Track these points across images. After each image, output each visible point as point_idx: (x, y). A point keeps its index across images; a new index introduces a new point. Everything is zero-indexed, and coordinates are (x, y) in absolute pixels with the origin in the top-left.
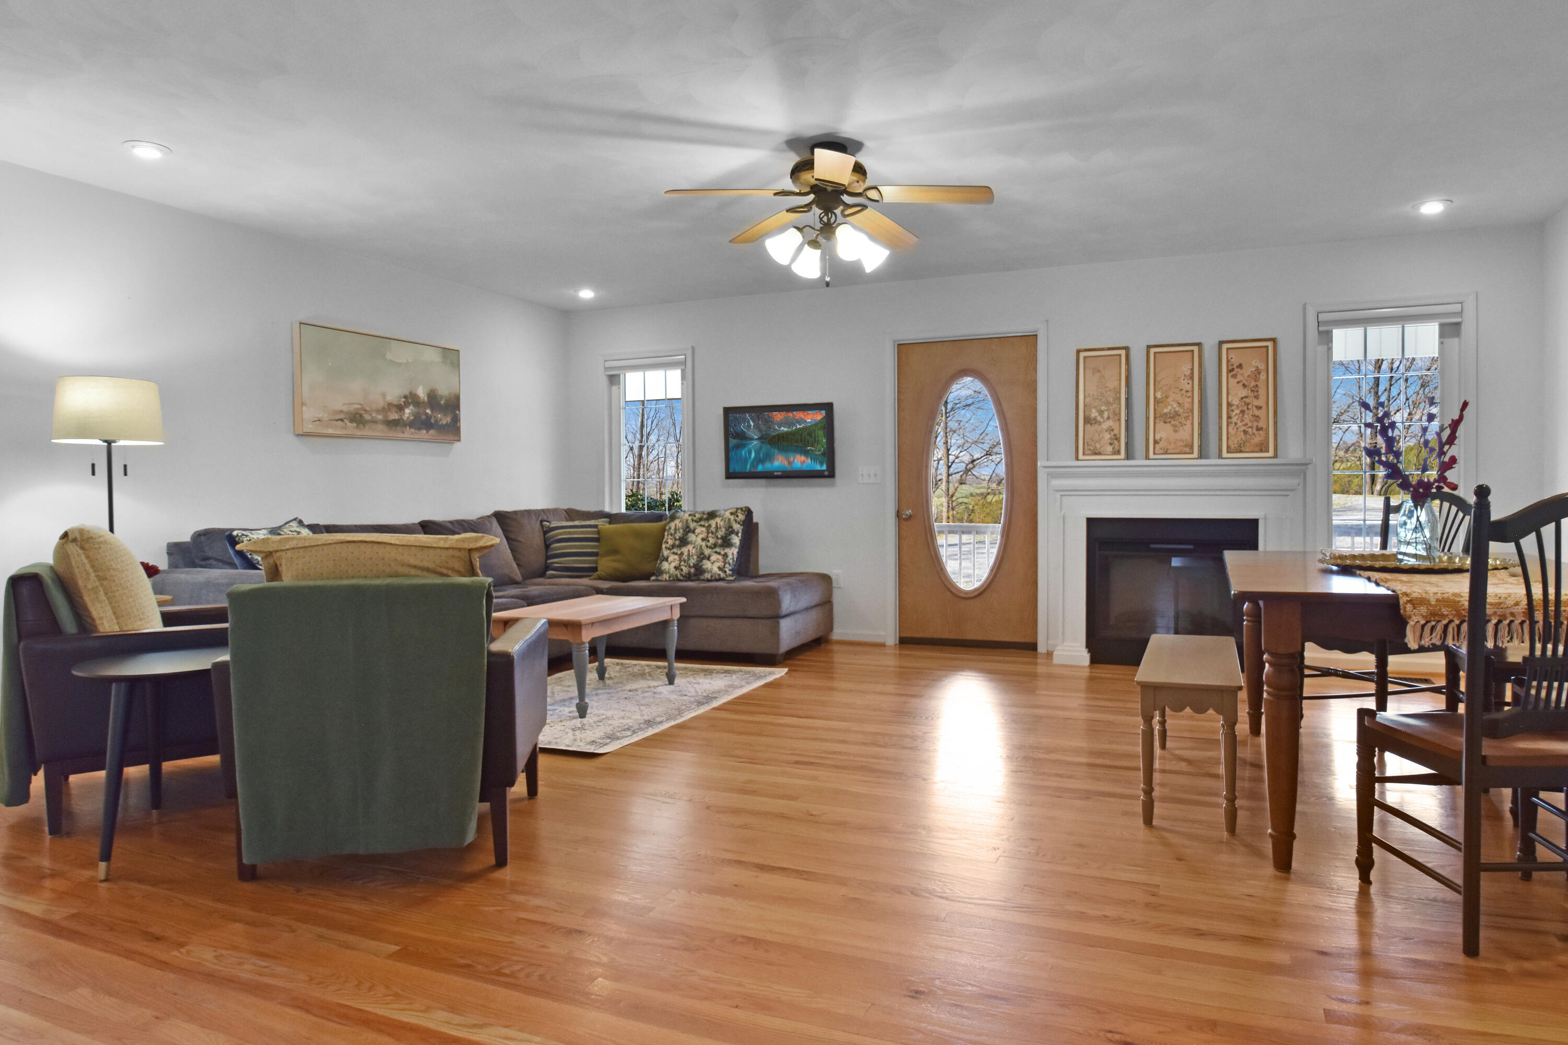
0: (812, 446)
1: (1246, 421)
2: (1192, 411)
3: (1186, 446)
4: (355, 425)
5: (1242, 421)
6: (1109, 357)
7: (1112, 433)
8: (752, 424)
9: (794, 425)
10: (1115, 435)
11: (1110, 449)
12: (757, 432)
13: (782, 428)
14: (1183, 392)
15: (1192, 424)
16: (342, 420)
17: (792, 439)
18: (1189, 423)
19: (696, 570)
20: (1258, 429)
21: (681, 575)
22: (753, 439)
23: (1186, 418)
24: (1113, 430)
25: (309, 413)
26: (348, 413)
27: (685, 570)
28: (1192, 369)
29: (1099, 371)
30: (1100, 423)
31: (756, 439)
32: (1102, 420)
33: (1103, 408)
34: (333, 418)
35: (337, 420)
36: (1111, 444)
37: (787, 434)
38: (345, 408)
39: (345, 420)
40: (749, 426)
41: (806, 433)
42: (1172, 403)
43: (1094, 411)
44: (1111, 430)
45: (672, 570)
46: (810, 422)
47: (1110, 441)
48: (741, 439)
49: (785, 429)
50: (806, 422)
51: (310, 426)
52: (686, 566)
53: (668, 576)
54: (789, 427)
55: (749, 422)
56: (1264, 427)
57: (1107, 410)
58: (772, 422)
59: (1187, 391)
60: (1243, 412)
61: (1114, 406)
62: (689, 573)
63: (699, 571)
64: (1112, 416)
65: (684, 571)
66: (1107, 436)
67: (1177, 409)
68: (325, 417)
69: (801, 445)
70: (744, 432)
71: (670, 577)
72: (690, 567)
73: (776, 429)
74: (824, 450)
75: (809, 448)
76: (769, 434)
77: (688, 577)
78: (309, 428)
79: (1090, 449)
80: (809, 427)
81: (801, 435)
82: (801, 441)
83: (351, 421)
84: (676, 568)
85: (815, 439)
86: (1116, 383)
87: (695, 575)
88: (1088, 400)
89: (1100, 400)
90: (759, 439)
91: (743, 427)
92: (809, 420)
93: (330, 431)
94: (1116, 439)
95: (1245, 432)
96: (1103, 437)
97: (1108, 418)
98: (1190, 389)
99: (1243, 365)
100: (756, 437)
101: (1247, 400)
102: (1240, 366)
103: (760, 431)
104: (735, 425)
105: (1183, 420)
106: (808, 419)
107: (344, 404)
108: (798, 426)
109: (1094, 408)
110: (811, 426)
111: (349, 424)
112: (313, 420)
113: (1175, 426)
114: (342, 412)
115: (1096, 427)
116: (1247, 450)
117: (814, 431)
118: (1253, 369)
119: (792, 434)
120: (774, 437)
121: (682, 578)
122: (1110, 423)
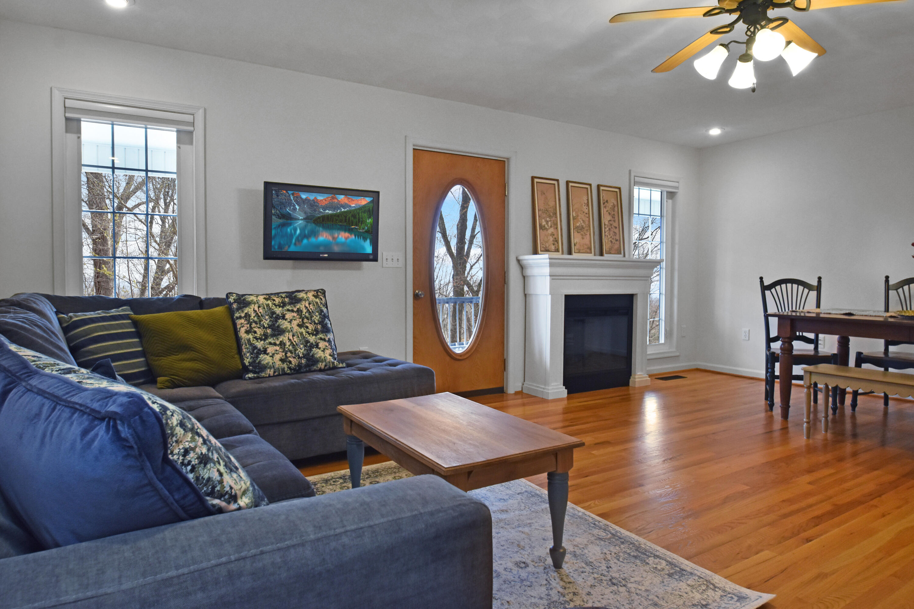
0: (356, 225)
1: (611, 235)
2: (589, 226)
3: (588, 248)
5: (610, 235)
6: (550, 185)
7: (554, 237)
8: (297, 207)
9: (339, 208)
10: (555, 238)
11: (553, 248)
12: (302, 214)
13: (327, 211)
14: (585, 214)
15: (590, 235)
17: (336, 220)
18: (588, 233)
19: (308, 360)
20: (617, 240)
21: (289, 368)
22: (298, 219)
23: (587, 230)
24: (554, 235)
27: (294, 361)
28: (588, 200)
29: (544, 194)
30: (547, 230)
31: (302, 219)
32: (548, 228)
33: (548, 219)
36: (554, 244)
37: (332, 215)
40: (295, 209)
41: (350, 215)
42: (580, 220)
43: (543, 220)
44: (553, 235)
45: (278, 364)
46: (354, 207)
47: (552, 242)
48: (287, 219)
49: (330, 212)
50: (350, 206)
52: (294, 358)
53: (272, 370)
54: (334, 211)
55: (294, 206)
56: (619, 239)
57: (550, 221)
58: (317, 206)
59: (586, 213)
60: (609, 229)
61: (554, 218)
62: (300, 365)
63: (312, 361)
64: (553, 225)
65: (293, 363)
66: (551, 239)
67: (583, 224)
69: (345, 224)
70: (290, 214)
71: (274, 372)
72: (299, 357)
73: (321, 212)
74: (368, 228)
75: (353, 227)
76: (314, 216)
77: (297, 371)
79: (543, 247)
80: (354, 211)
81: (346, 217)
82: (346, 221)
84: (282, 360)
85: (359, 219)
86: (554, 203)
87: (307, 365)
88: (540, 212)
89: (546, 213)
90: (304, 219)
91: (289, 209)
92: (354, 205)
94: (556, 241)
95: (611, 242)
96: (549, 240)
97: (551, 227)
98: (587, 212)
99: (608, 201)
100: (301, 218)
101: (611, 222)
102: (607, 201)
103: (305, 213)
104: (281, 208)
105: (585, 232)
106: (352, 204)
108: (343, 210)
109: (543, 218)
110: (356, 210)
113: (582, 235)
115: (545, 231)
116: (613, 253)
117: (358, 213)
118: (612, 204)
119: (337, 215)
120: (319, 218)
121: (289, 371)
122: (551, 230)
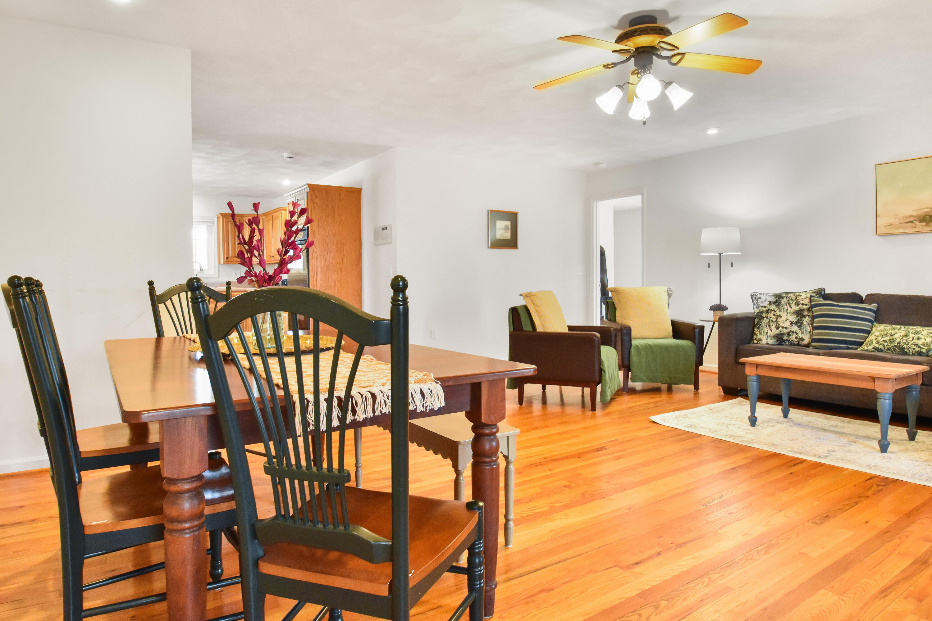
4: (924, 224)
16: (912, 222)
25: (882, 222)
26: (918, 216)
34: (903, 222)
35: (907, 223)
38: (915, 213)
39: (915, 222)
51: (883, 229)
68: (896, 222)
78: (882, 230)
83: (921, 221)
93: (901, 231)
107: (913, 211)
111: (917, 223)
112: (885, 225)
114: (912, 216)
